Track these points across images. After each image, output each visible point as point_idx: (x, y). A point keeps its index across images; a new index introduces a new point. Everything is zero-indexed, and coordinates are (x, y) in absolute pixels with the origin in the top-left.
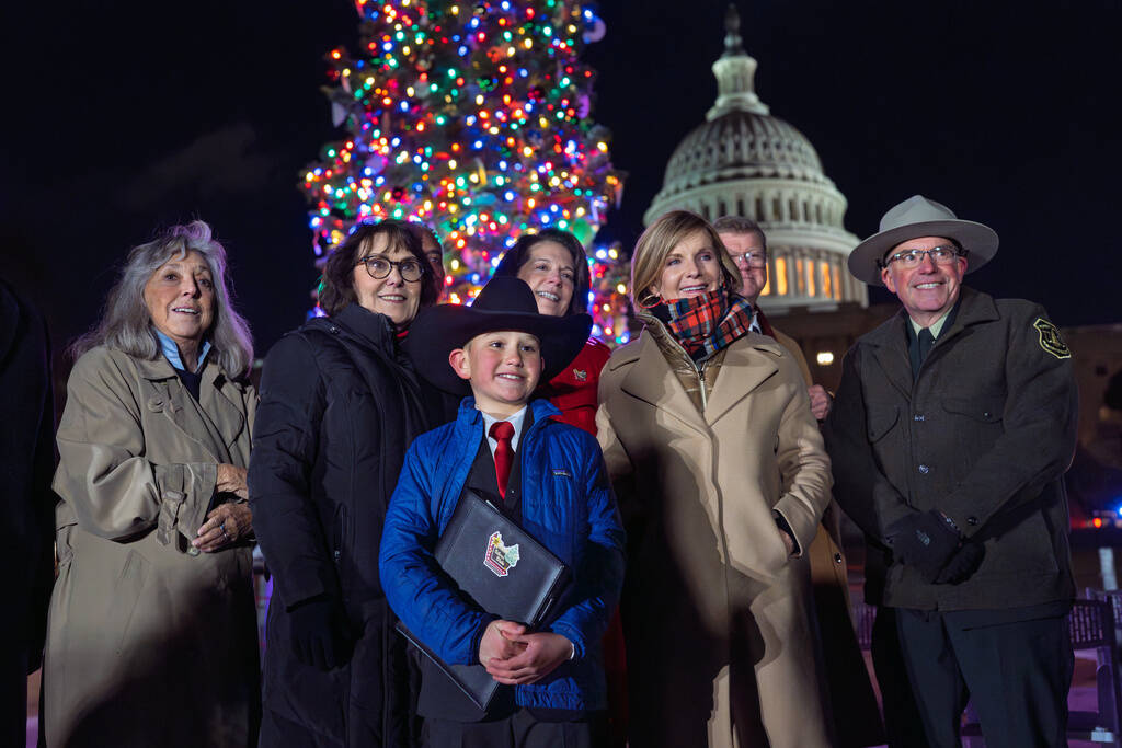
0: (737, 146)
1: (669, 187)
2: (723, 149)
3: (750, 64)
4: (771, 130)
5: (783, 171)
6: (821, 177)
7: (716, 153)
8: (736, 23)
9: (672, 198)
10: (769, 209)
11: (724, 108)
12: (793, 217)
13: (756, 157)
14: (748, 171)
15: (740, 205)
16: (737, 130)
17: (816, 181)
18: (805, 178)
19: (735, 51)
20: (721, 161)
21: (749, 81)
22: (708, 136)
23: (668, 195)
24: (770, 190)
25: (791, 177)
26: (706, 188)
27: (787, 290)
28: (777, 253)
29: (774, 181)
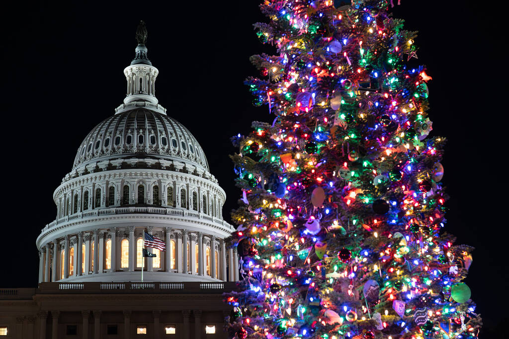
0: (141, 140)
1: (79, 167)
2: (129, 140)
3: (155, 71)
4: (170, 129)
5: (180, 166)
6: (208, 174)
7: (122, 142)
9: (81, 178)
10: (165, 196)
11: (129, 105)
12: (185, 205)
13: (156, 150)
14: (150, 161)
16: (141, 126)
17: (204, 176)
18: (195, 173)
19: (142, 60)
20: (126, 150)
21: (153, 83)
23: (77, 175)
24: (167, 180)
25: (184, 170)
26: (112, 172)
27: (176, 266)
28: (169, 234)
29: (170, 173)
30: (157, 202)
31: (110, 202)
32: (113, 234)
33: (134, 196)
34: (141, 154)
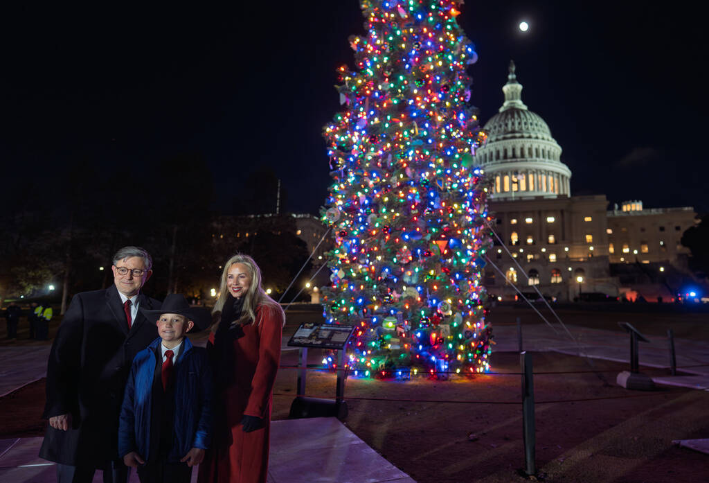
0: (513, 124)
2: (506, 125)
3: (520, 87)
4: (528, 117)
5: (534, 136)
6: (550, 138)
7: (503, 126)
8: (514, 69)
10: (526, 152)
11: (507, 106)
12: (538, 156)
13: (521, 129)
14: (518, 135)
15: (514, 150)
16: (513, 117)
17: (548, 140)
18: (543, 139)
19: (513, 81)
20: (505, 130)
21: (519, 94)
22: (500, 120)
24: (527, 144)
25: (537, 138)
26: (498, 142)
27: (534, 188)
28: (529, 172)
29: (529, 140)
30: (523, 155)
31: (498, 157)
32: (500, 174)
33: (510, 153)
34: (513, 132)
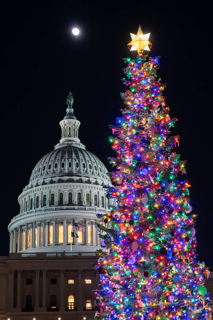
0: (70, 165)
1: (33, 181)
2: (63, 165)
3: (78, 123)
4: (87, 158)
5: (93, 181)
7: (59, 167)
9: (34, 188)
10: (85, 199)
11: (63, 144)
12: (97, 204)
13: (79, 171)
14: (76, 178)
16: (70, 157)
19: (70, 116)
20: (61, 171)
21: (77, 130)
23: (32, 187)
24: (86, 189)
26: (53, 185)
27: (92, 242)
28: (87, 222)
29: (88, 185)
30: (80, 203)
31: (52, 203)
32: (54, 223)
33: (66, 199)
34: (70, 174)
